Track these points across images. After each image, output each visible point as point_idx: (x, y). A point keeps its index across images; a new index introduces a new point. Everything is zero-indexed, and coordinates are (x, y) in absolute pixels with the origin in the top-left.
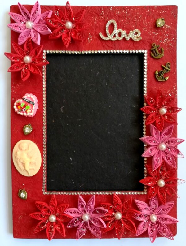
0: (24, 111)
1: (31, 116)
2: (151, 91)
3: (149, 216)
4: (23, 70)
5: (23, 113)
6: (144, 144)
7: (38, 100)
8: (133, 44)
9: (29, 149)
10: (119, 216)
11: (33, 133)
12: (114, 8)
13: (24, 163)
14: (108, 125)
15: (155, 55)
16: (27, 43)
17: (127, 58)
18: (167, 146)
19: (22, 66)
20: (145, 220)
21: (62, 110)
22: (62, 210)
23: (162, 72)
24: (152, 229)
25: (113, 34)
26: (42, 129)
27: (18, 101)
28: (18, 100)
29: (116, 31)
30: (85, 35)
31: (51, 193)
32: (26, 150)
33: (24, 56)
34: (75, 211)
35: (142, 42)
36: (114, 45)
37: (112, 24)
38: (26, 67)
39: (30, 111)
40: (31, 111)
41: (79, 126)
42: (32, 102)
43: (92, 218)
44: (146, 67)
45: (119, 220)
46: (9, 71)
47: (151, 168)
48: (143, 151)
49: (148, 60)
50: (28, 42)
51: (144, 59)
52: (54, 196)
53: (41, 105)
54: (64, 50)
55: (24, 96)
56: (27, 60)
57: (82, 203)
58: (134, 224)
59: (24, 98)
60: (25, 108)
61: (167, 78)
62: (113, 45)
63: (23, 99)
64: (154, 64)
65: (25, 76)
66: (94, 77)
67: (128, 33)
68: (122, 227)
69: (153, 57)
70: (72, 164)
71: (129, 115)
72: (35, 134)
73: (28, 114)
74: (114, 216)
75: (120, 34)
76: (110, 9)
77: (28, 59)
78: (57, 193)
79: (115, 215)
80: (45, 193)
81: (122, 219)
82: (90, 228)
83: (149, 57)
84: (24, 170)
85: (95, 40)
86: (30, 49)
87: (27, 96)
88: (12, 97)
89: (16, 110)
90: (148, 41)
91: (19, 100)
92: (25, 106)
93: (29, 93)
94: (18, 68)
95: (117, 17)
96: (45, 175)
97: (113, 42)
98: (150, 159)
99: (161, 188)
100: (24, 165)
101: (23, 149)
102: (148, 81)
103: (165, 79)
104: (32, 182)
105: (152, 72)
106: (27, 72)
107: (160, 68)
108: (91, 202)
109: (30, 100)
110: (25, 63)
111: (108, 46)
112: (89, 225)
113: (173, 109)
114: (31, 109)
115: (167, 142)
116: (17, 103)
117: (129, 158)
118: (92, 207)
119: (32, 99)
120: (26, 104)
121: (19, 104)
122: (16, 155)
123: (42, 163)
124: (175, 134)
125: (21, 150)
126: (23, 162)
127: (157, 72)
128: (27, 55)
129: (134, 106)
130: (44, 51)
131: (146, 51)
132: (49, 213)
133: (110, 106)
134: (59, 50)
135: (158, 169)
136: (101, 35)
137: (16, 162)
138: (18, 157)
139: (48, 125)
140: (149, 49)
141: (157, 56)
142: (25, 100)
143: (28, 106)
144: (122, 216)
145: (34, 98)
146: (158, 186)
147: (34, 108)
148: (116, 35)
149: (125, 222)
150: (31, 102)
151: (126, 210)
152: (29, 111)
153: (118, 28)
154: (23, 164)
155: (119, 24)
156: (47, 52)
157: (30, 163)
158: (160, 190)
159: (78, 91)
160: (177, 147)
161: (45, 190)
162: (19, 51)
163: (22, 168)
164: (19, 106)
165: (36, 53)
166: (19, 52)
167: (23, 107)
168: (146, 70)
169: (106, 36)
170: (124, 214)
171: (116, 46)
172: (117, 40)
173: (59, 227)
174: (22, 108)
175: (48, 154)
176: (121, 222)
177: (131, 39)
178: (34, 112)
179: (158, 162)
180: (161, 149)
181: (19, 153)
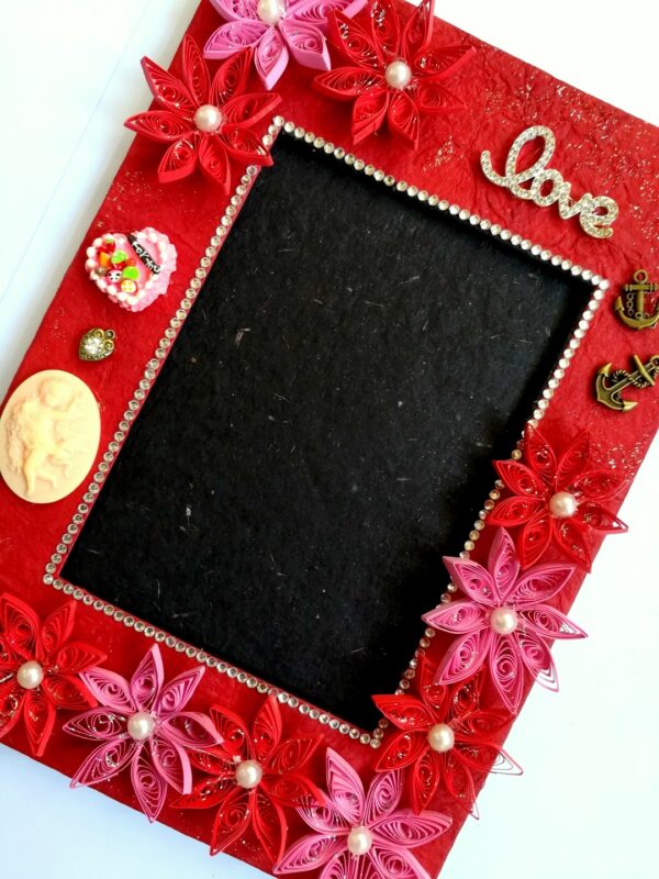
0: (114, 281)
1: (130, 307)
2: (557, 420)
3: (349, 826)
4: (178, 145)
5: (109, 284)
6: (449, 582)
7: (177, 265)
8: (573, 239)
9: (66, 410)
10: (251, 775)
11: (109, 366)
12: (572, 92)
13: (29, 446)
14: (363, 460)
15: (626, 309)
16: (233, 65)
17: (531, 275)
18: (520, 625)
19: (181, 132)
20: (330, 833)
21: (239, 337)
22: (76, 664)
23: (621, 377)
24: (336, 873)
25: (525, 176)
26: (145, 369)
27: (109, 237)
28: (112, 233)
29: (539, 172)
30: (433, 135)
31: (69, 589)
32: (56, 408)
33: (205, 102)
34: (116, 687)
35: (605, 247)
36: (512, 214)
37: (539, 143)
38: (192, 139)
39: (134, 289)
40: (137, 291)
41: (270, 418)
42: (154, 264)
43: (159, 738)
44: (578, 334)
45: (244, 791)
46: (128, 125)
47: (434, 671)
48: (433, 602)
49: (599, 315)
50: (238, 60)
51: (586, 308)
52: (73, 605)
53: (181, 288)
54: (345, 148)
55: (139, 231)
56: (206, 121)
57: (152, 672)
58: (285, 829)
59: (135, 239)
60: (121, 270)
61: (629, 406)
62: (509, 210)
63: (131, 240)
64: (610, 336)
65: (173, 169)
66: (396, 283)
67: (575, 197)
68: (242, 817)
69: (616, 315)
70: (182, 528)
71: (449, 461)
72: (112, 372)
73: (122, 297)
74: (234, 768)
75: (547, 187)
76: (556, 89)
77: (210, 117)
78: (89, 600)
79: (238, 765)
80: (48, 580)
81: (253, 792)
82: (135, 767)
83: (605, 307)
84: (19, 471)
85: (457, 166)
86: (234, 88)
87: (150, 238)
88: (99, 217)
89: (91, 263)
90: (629, 254)
91: (116, 235)
92: (123, 265)
93: (160, 228)
94: (165, 131)
95: (567, 128)
96: (78, 521)
97: (515, 203)
98: (445, 640)
99: (432, 753)
100: (27, 453)
101: (49, 398)
102: (563, 381)
103: (623, 406)
104: (27, 523)
105: (591, 360)
106: (187, 159)
107: (622, 363)
108: (182, 685)
109: (150, 251)
110: (194, 126)
111: (490, 205)
112: (137, 757)
113: (601, 516)
114: (140, 286)
115: (525, 613)
116: (104, 243)
117: (378, 601)
118: (177, 703)
119: (158, 252)
120: (131, 259)
121: (110, 248)
122: (16, 410)
123: (89, 479)
124: (565, 600)
125: (43, 401)
126: (27, 442)
127: (606, 370)
128: (215, 105)
129: (479, 444)
130: (278, 121)
131: (604, 285)
132: (29, 652)
133: (400, 403)
134: (327, 140)
135: (451, 687)
136: (486, 159)
137: (7, 430)
138: (21, 419)
139: (168, 365)
140: (620, 281)
141: (633, 317)
142: (135, 243)
143: (135, 271)
144: (259, 781)
145: (167, 254)
146: (427, 743)
147: (149, 285)
148: (535, 184)
149: (260, 805)
150: (150, 259)
151: (282, 768)
152: (128, 286)
153: (552, 165)
154: (25, 448)
155: (562, 154)
156: (282, 129)
157: (50, 457)
158: (425, 758)
159: (320, 302)
160: (551, 647)
161: (53, 570)
162: (194, 75)
163: (14, 462)
164: (105, 256)
165: (250, 111)
166: (195, 82)
167: (118, 265)
168: (574, 344)
169: (501, 170)
170: (268, 778)
171: (516, 218)
172: (530, 203)
173: (36, 714)
174: (111, 267)
175: (122, 457)
176: (246, 799)
177: (576, 218)
178: (147, 299)
179: (464, 663)
180: (495, 626)
181: (31, 407)
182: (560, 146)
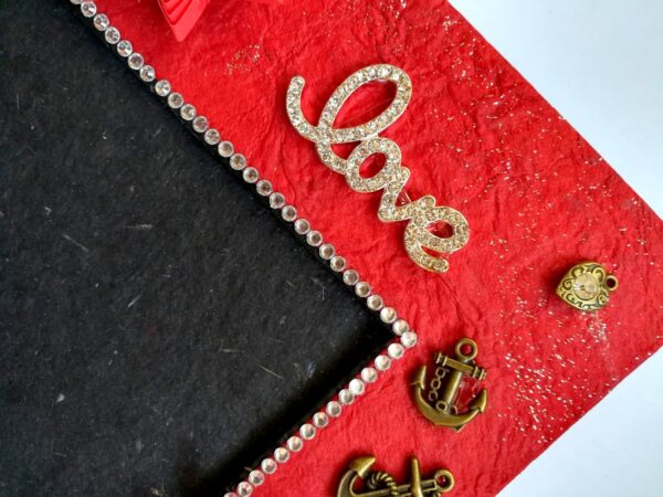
8: (390, 253)
12: (465, 31)
15: (428, 388)
17: (316, 280)
23: (381, 485)
25: (349, 135)
29: (370, 135)
30: (236, 26)
35: (431, 283)
36: (311, 187)
37: (388, 91)
44: (345, 396)
49: (385, 380)
51: (370, 363)
62: (307, 179)
64: (391, 417)
67: (412, 193)
69: (412, 391)
75: (376, 164)
76: (442, 20)
83: (400, 371)
85: (256, 83)
90: (465, 306)
95: (439, 86)
97: (320, 171)
102: (296, 457)
107: (394, 462)
111: (282, 161)
129: (156, 492)
131: (408, 339)
133: (61, 398)
136: (296, 85)
140: (436, 342)
141: (433, 404)
148: (357, 154)
153: (396, 133)
155: (419, 119)
168: (332, 409)
169: (314, 114)
171: (315, 195)
172: (341, 179)
177: (400, 228)
182: (417, 108)
